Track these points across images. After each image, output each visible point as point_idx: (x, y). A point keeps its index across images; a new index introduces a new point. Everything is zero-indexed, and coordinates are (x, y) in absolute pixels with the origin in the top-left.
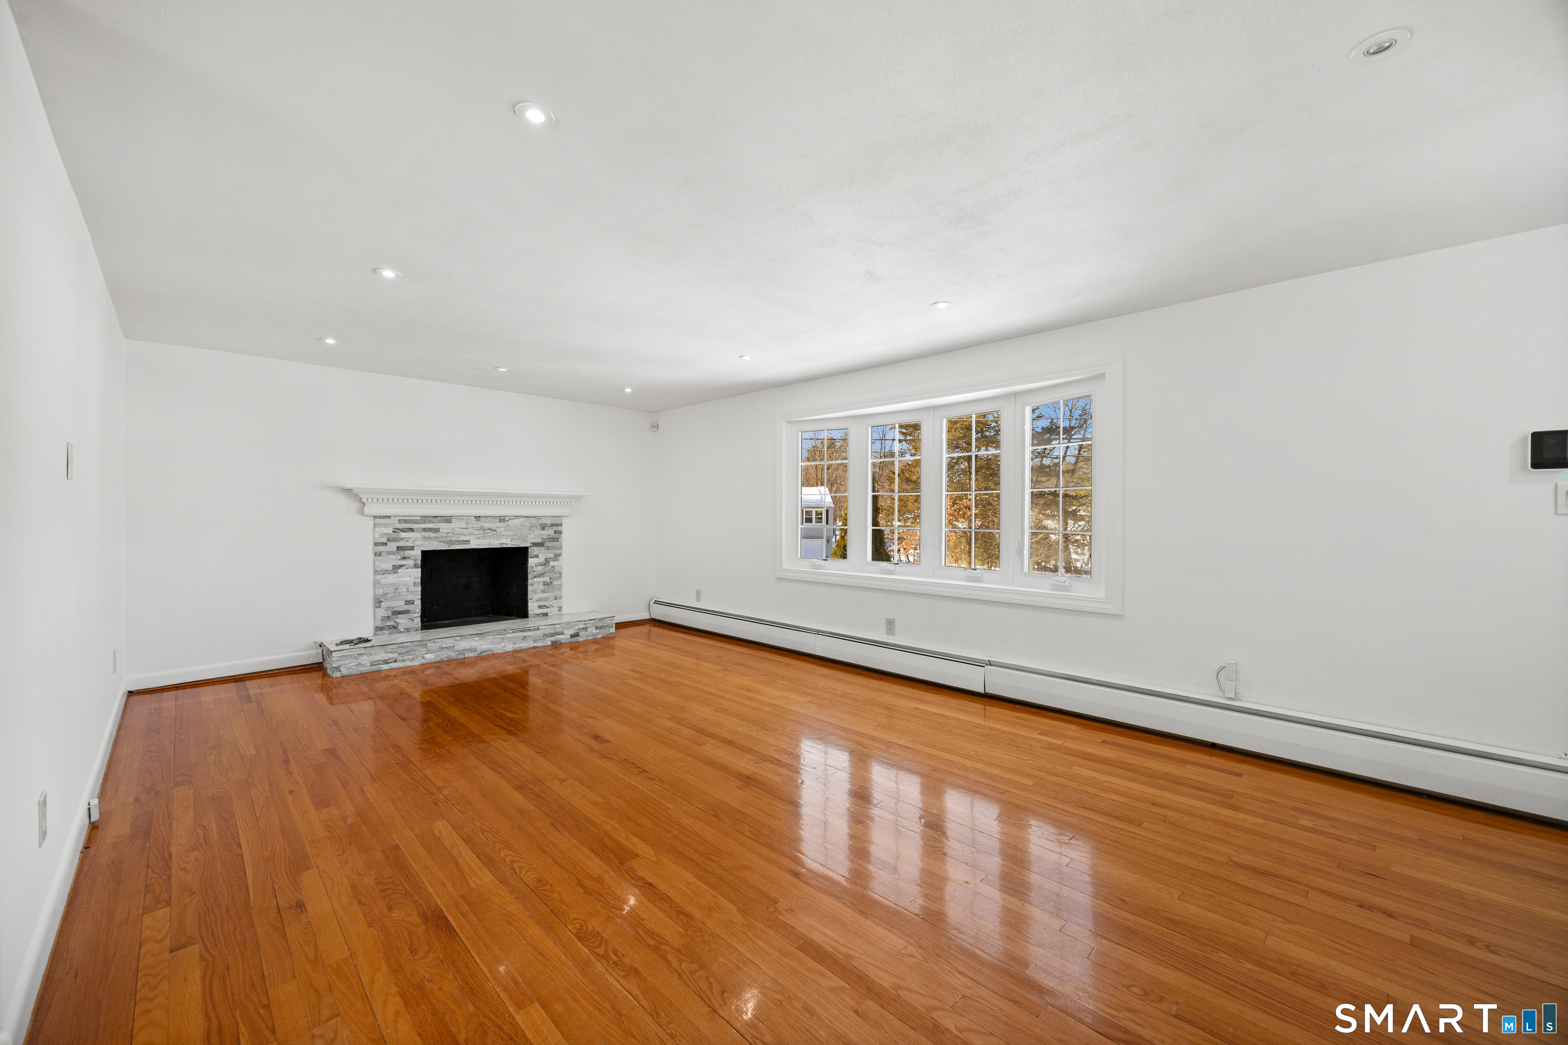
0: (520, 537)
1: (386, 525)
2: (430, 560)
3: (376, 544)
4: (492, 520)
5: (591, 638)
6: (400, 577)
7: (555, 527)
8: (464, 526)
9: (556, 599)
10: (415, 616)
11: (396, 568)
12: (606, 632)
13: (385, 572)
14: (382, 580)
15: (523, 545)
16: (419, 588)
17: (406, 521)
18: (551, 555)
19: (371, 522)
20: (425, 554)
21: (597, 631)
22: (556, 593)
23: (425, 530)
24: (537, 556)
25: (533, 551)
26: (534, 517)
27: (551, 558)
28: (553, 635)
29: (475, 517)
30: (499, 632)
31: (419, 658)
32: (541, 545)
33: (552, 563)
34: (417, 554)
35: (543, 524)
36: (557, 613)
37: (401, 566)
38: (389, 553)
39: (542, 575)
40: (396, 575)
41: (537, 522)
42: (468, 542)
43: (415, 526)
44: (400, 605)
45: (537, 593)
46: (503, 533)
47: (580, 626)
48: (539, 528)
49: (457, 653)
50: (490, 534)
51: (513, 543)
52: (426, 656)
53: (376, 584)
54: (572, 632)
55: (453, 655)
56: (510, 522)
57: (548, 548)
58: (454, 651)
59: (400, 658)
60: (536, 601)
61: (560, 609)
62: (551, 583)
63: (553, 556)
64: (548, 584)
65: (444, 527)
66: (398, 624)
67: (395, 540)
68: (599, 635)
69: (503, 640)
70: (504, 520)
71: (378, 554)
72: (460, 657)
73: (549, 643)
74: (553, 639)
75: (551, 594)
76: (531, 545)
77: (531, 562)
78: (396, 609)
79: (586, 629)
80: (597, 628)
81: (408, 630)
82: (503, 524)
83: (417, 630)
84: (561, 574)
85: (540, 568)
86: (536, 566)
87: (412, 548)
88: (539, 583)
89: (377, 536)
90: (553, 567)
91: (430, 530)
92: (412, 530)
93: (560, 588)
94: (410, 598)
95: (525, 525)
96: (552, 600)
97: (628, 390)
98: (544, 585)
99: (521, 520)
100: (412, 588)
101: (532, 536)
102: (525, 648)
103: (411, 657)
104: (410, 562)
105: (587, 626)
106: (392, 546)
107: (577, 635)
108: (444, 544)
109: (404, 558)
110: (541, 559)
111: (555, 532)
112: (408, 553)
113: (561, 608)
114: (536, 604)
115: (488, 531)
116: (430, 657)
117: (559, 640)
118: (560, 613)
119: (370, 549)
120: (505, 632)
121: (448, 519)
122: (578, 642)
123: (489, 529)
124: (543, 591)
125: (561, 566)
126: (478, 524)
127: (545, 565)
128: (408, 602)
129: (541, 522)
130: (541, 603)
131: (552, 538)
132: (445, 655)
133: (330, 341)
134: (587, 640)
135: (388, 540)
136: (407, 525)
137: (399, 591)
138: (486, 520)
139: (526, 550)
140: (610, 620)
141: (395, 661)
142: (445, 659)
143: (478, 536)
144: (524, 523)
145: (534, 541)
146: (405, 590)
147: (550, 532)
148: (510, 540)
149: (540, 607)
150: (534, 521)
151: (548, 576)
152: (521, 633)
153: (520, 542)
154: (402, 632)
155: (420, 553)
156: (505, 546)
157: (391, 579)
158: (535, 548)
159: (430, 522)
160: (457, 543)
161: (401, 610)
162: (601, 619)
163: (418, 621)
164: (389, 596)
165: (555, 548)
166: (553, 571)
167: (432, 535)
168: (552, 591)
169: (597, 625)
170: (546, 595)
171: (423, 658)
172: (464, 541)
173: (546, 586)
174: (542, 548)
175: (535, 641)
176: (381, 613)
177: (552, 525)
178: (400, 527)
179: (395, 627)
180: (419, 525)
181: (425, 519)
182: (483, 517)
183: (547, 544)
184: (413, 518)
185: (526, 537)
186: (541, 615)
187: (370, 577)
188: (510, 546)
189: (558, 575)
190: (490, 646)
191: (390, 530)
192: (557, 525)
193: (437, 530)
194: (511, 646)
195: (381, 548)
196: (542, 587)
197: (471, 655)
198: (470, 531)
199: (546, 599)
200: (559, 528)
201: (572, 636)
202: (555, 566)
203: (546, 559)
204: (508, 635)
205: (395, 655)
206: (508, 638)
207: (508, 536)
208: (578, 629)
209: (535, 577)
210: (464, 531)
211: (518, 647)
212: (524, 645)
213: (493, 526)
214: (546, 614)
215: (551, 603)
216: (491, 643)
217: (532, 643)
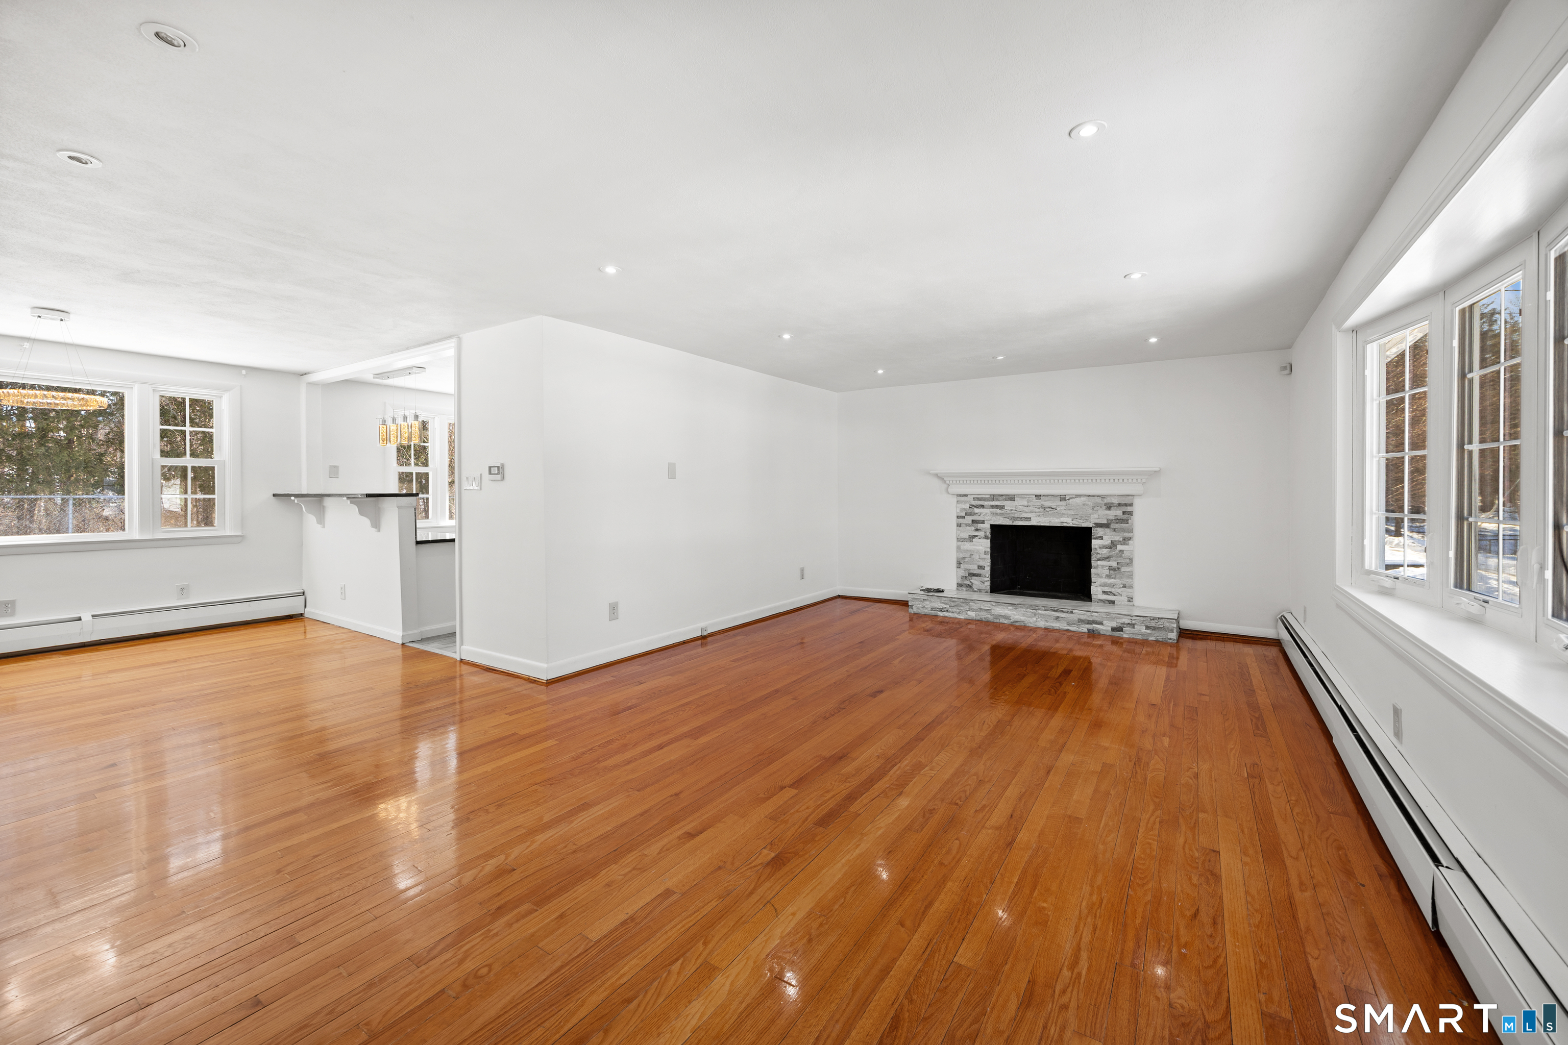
0: (1082, 517)
1: (965, 502)
2: (997, 532)
3: (958, 517)
4: (1053, 499)
5: (1140, 637)
6: (974, 545)
7: (1123, 507)
8: (1026, 503)
9: (1124, 586)
10: (986, 579)
11: (972, 537)
12: (1161, 635)
13: (963, 540)
14: (962, 547)
15: (1084, 525)
16: (989, 557)
17: (979, 499)
18: (1118, 538)
19: (955, 499)
20: (993, 527)
21: (1149, 631)
22: (1126, 581)
23: (993, 507)
24: (1101, 538)
25: (1097, 532)
26: (1098, 496)
27: (1119, 541)
28: (1090, 622)
29: (1036, 496)
30: (1030, 607)
31: (964, 613)
32: (1107, 526)
33: (1120, 547)
34: (987, 526)
35: (1109, 503)
36: (1127, 603)
37: (975, 536)
38: (967, 525)
39: (1108, 558)
40: (971, 543)
41: (1101, 502)
42: (1029, 519)
43: (985, 503)
44: (974, 568)
45: (1101, 577)
46: (1064, 512)
47: (1124, 620)
48: (1104, 507)
49: (993, 617)
50: (1050, 512)
51: (1074, 522)
52: (969, 613)
53: (958, 548)
54: (1114, 625)
55: (990, 618)
56: (1071, 500)
57: (1115, 530)
58: (991, 615)
59: (950, 610)
60: (1100, 586)
61: (1130, 599)
62: (1118, 568)
63: (1121, 539)
64: (1114, 570)
65: (1008, 505)
66: (972, 584)
67: (970, 514)
68: (1151, 637)
69: (1035, 615)
70: (1064, 499)
71: (959, 525)
72: (996, 621)
73: (1085, 630)
74: (1090, 627)
75: (1117, 580)
76: (1094, 525)
77: (1095, 543)
78: (971, 571)
79: (1132, 625)
80: (1147, 628)
81: (980, 590)
82: (1063, 503)
83: (987, 592)
84: (1131, 560)
85: (1105, 552)
86: (1100, 548)
87: (983, 522)
88: (1103, 566)
89: (958, 511)
90: (1121, 551)
91: (997, 507)
92: (983, 506)
93: (1131, 576)
94: (981, 563)
95: (1088, 505)
96: (1120, 588)
97: (1153, 340)
98: (1110, 570)
99: (1083, 499)
100: (983, 556)
101: (1096, 516)
102: (1058, 628)
103: (958, 611)
104: (981, 534)
105: (1134, 622)
106: (969, 519)
107: (1119, 629)
108: (1008, 520)
109: (977, 530)
110: (1107, 541)
111: (1124, 513)
112: (980, 526)
113: (1132, 598)
114: (1100, 589)
115: (1048, 510)
116: (972, 615)
117: (1097, 630)
118: (1131, 604)
119: (954, 521)
120: (1037, 608)
121: (1012, 498)
122: (1122, 638)
123: (1049, 507)
124: (1108, 576)
125: (1132, 552)
126: (1039, 503)
127: (1111, 548)
128: (980, 567)
129: (1106, 501)
130: (1106, 589)
131: (1121, 520)
132: (984, 616)
133: (880, 372)
134: (1133, 638)
135: (966, 514)
136: (979, 502)
137: (974, 556)
138: (1046, 498)
139: (1088, 530)
140: (1169, 622)
141: (947, 611)
142: (984, 620)
143: (1039, 514)
144: (1087, 503)
145: (1097, 521)
146: (977, 556)
147: (1118, 513)
148: (1071, 519)
149: (1104, 592)
150: (1099, 500)
151: (1115, 560)
152: (1053, 613)
153: (1082, 521)
154: (976, 591)
155: (989, 527)
156: (1065, 525)
157: (967, 546)
158: (1099, 529)
159: (997, 500)
160: (1019, 519)
161: (975, 572)
162: (1154, 619)
163: (988, 584)
164: (966, 560)
165: (1124, 530)
166: (1121, 556)
167: (998, 511)
168: (1121, 578)
169: (1148, 624)
170: (1112, 581)
171: (967, 614)
172: (1026, 518)
173: (1112, 572)
174: (1107, 530)
175: (1068, 624)
176: (962, 573)
177: (1120, 505)
178: (974, 504)
179: (970, 586)
180: (988, 502)
181: (993, 497)
182: (1044, 496)
183: (1113, 526)
184: (984, 496)
185: (1089, 517)
186: (1107, 602)
187: (954, 543)
188: (1071, 525)
189: (1128, 561)
190: (1023, 618)
191: (967, 506)
192: (1126, 505)
193: (1002, 507)
194: (1044, 623)
195: (961, 521)
196: (1107, 572)
197: (1006, 622)
198: (1031, 508)
199: (1113, 586)
200: (1129, 509)
201: (1113, 629)
202: (1123, 551)
203: (1112, 542)
204: (1040, 612)
205: (947, 606)
206: (1040, 614)
207: (1068, 516)
208: (1121, 624)
209: (1099, 560)
210: (1026, 509)
211: (1050, 626)
212: (1056, 625)
213: (1053, 505)
214: (1113, 602)
215: (1119, 591)
216: (1024, 615)
217: (1066, 625)
